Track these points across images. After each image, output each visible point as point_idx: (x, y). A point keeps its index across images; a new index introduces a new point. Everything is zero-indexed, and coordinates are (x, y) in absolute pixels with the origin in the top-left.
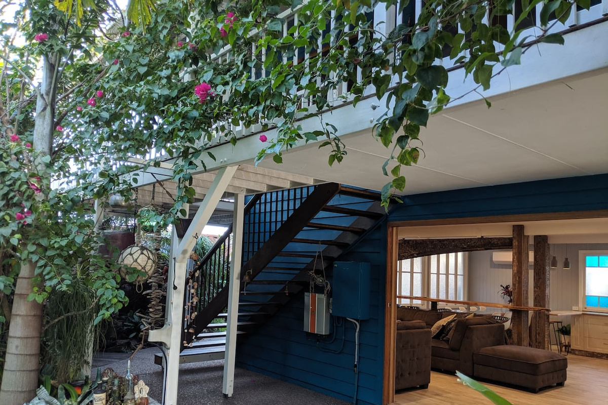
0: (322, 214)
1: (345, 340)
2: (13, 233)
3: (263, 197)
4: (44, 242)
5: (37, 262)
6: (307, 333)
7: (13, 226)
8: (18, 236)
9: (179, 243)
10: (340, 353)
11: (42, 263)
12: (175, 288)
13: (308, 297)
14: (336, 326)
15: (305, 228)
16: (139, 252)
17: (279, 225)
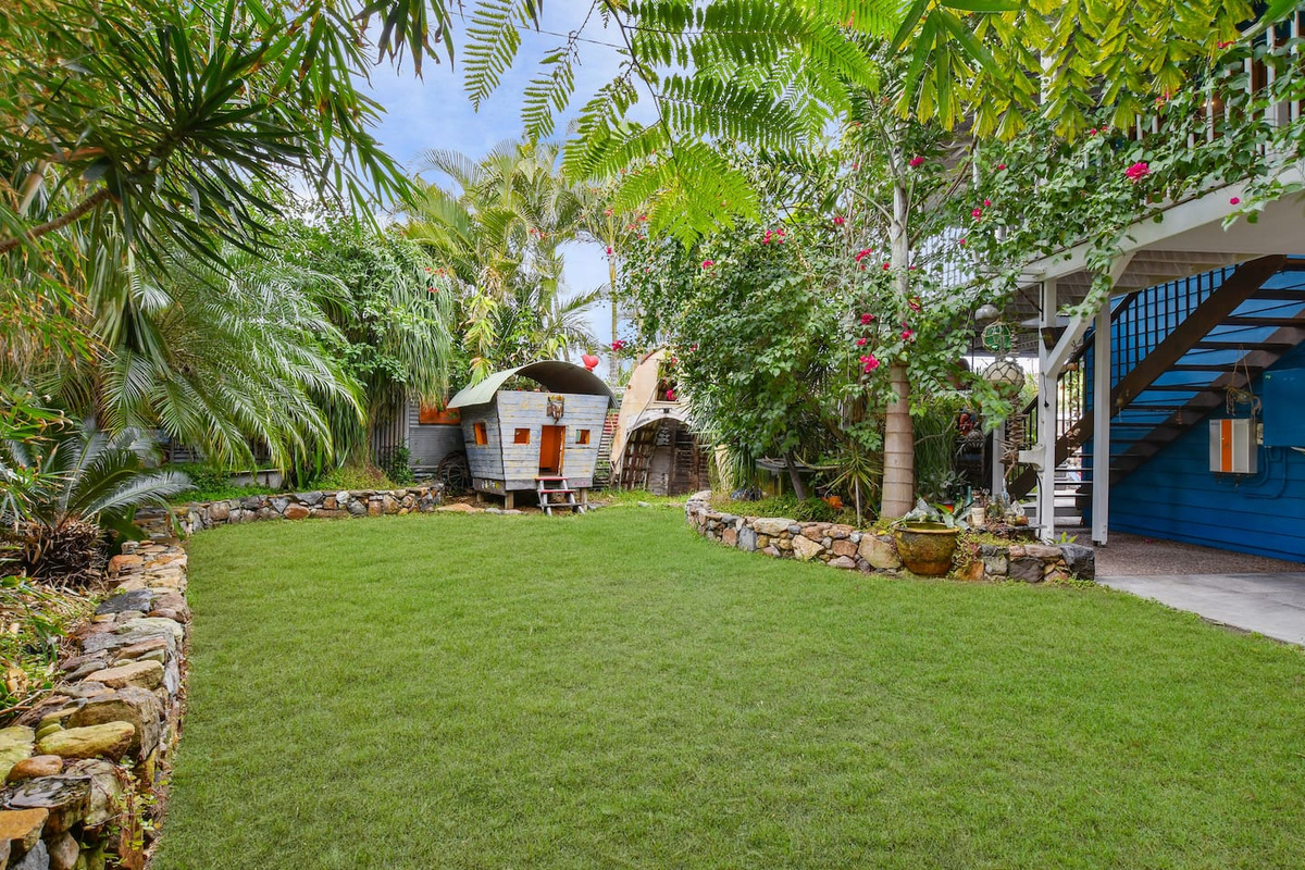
0: (1219, 329)
1: (1286, 480)
2: (901, 351)
3: (1141, 298)
4: (925, 358)
5: (922, 376)
6: (1217, 475)
7: (901, 345)
8: (905, 353)
9: (1048, 356)
10: (1279, 497)
11: (927, 377)
12: (1046, 405)
13: (1216, 427)
14: (1269, 462)
15: (1192, 351)
16: (1007, 367)
17: (1162, 338)
